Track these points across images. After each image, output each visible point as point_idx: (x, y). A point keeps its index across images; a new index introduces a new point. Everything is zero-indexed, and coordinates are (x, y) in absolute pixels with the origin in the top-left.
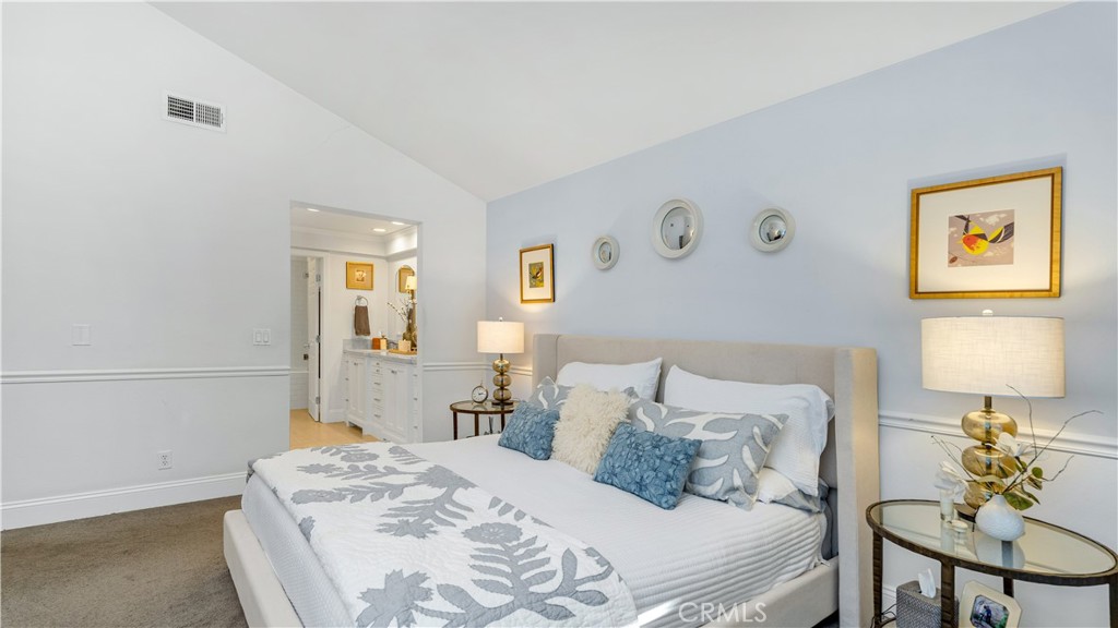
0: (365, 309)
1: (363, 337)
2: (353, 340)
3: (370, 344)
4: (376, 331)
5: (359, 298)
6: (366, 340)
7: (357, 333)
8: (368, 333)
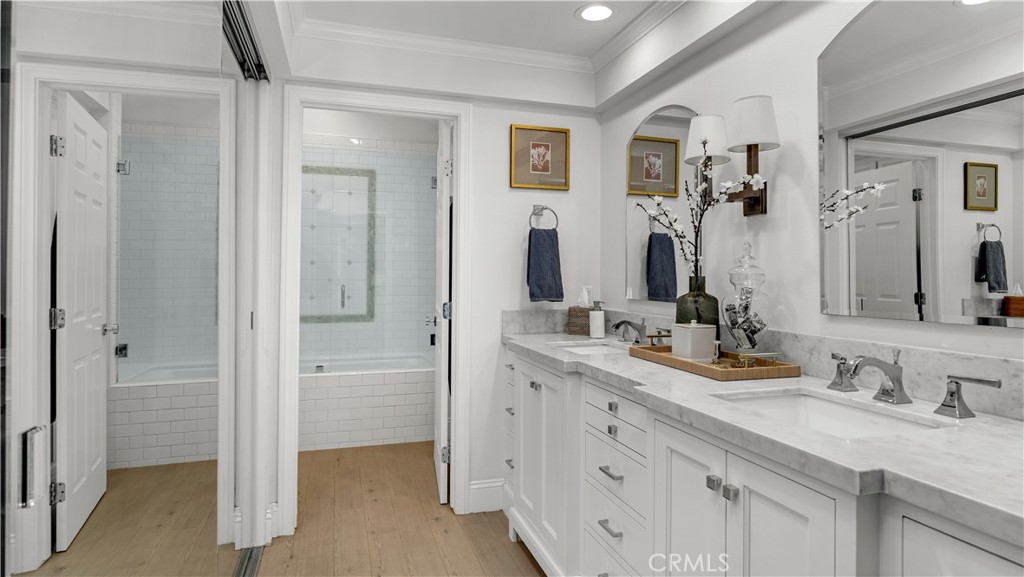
0: (552, 235)
1: (546, 304)
2: (523, 312)
3: (560, 320)
4: (577, 291)
5: (538, 211)
6: (553, 312)
7: (533, 296)
8: (558, 295)
